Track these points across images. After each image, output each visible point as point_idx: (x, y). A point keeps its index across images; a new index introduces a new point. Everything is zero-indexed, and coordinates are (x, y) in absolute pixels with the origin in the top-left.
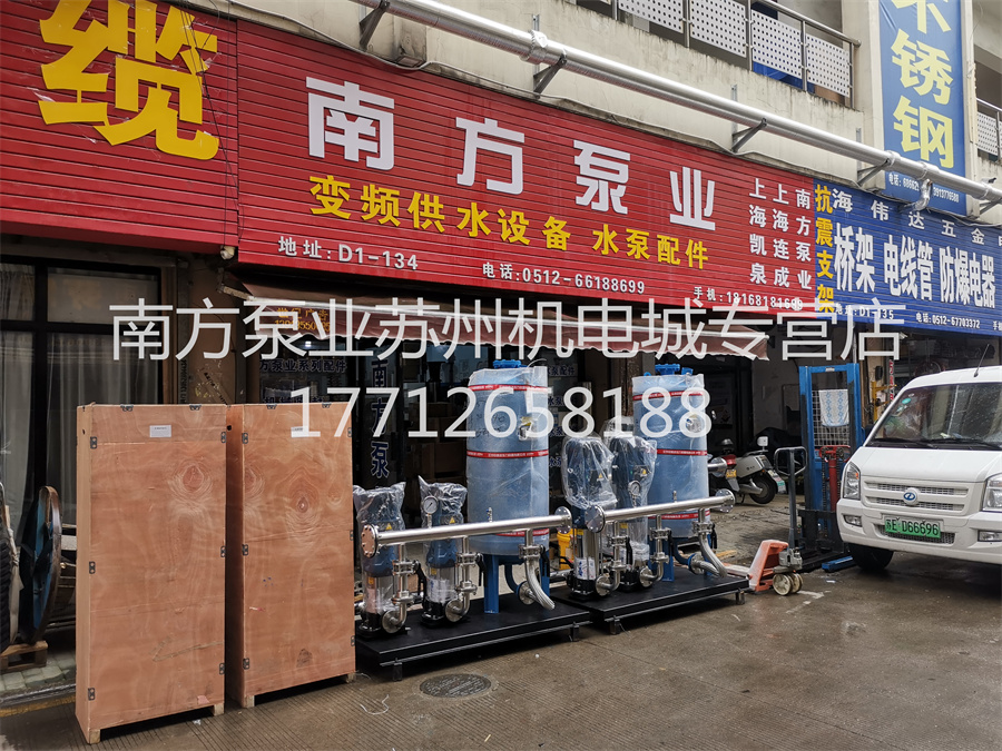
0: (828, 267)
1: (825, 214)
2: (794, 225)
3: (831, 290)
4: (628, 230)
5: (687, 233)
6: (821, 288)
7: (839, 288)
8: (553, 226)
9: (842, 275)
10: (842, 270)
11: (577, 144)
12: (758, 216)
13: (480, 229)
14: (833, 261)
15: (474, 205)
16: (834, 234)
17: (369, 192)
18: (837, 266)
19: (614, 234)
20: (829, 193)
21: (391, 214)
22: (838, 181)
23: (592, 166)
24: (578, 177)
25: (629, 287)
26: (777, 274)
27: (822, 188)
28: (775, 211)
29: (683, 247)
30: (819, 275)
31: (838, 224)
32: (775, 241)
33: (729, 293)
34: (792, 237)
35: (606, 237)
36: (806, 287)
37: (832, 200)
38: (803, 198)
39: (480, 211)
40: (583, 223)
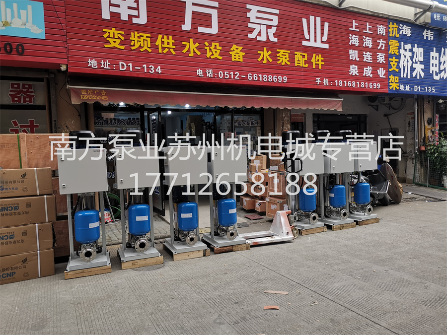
0: (395, 66)
1: (394, 38)
2: (375, 44)
3: (398, 78)
4: (278, 50)
5: (311, 51)
6: (391, 77)
7: (402, 77)
8: (235, 50)
9: (404, 70)
10: (404, 67)
11: (248, 6)
12: (354, 40)
13: (194, 52)
14: (399, 62)
15: (191, 40)
16: (400, 48)
17: (134, 36)
18: (401, 65)
19: (270, 52)
20: (397, 26)
21: (147, 46)
22: (403, 20)
23: (257, 18)
24: (249, 24)
25: (278, 80)
26: (365, 70)
27: (393, 24)
28: (364, 37)
29: (310, 58)
30: (390, 70)
31: (402, 43)
32: (364, 53)
33: (336, 81)
34: (374, 51)
35: (265, 55)
36: (382, 76)
37: (399, 30)
38: (381, 30)
39: (194, 43)
40: (253, 47)
